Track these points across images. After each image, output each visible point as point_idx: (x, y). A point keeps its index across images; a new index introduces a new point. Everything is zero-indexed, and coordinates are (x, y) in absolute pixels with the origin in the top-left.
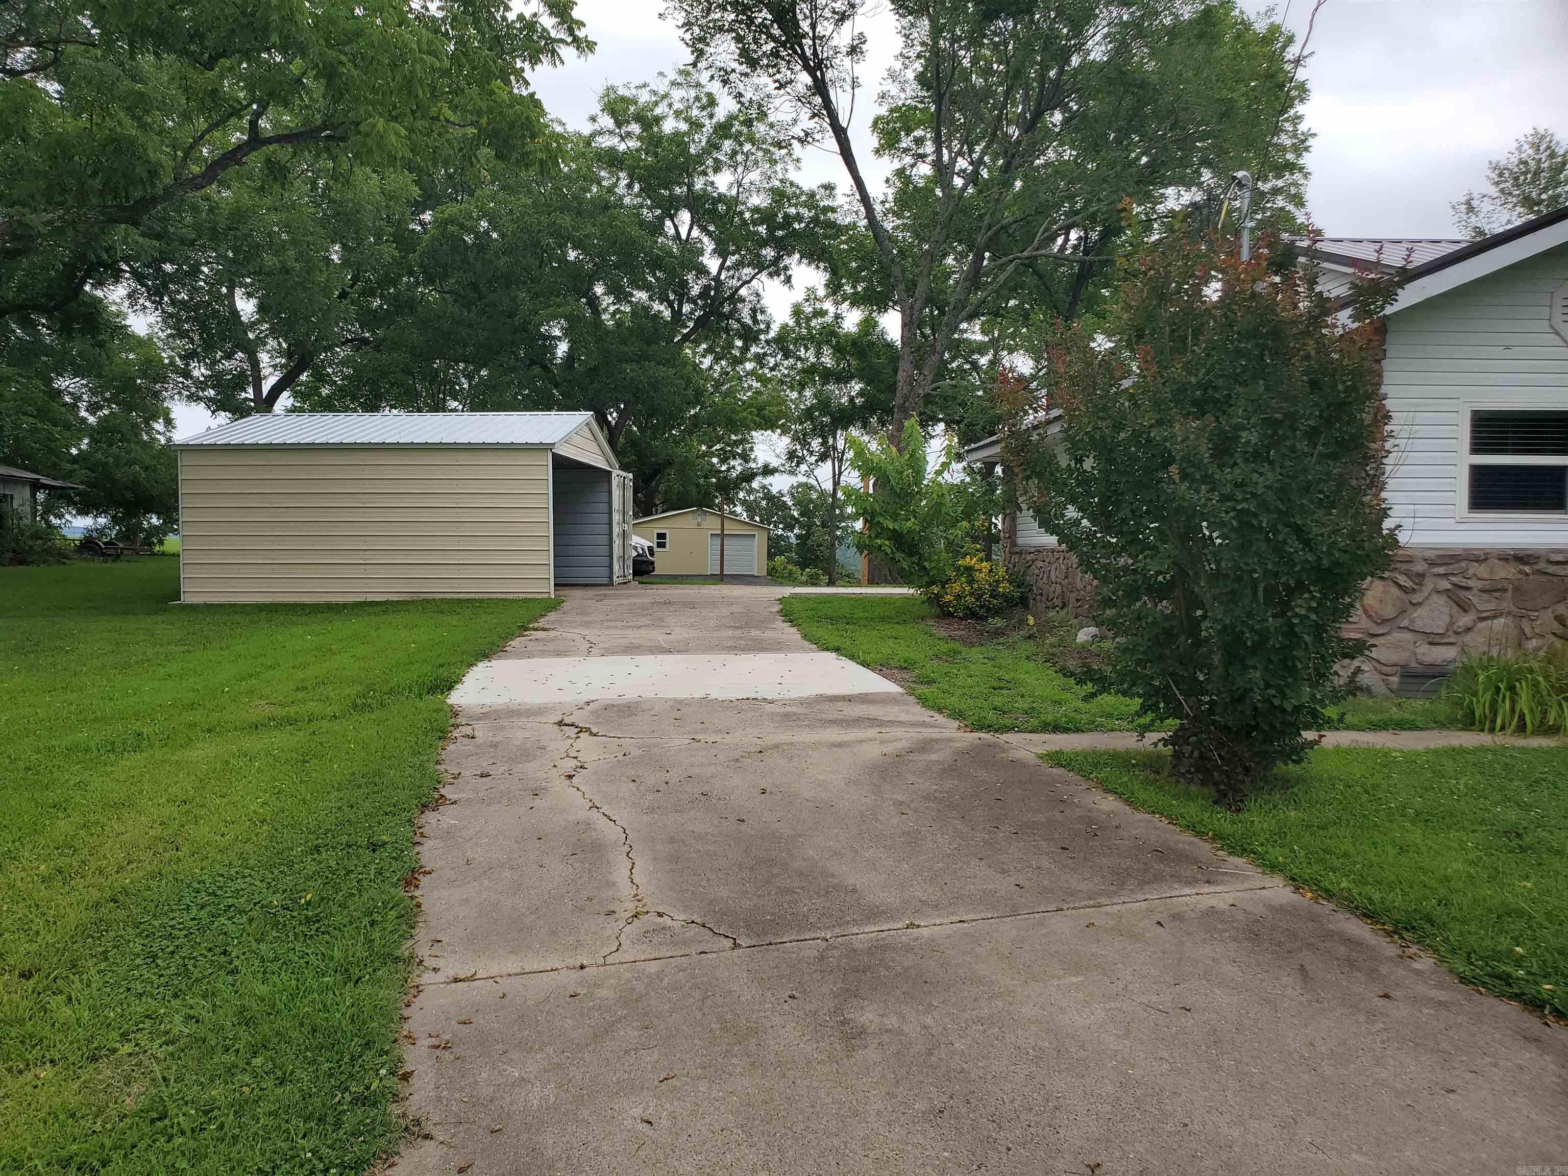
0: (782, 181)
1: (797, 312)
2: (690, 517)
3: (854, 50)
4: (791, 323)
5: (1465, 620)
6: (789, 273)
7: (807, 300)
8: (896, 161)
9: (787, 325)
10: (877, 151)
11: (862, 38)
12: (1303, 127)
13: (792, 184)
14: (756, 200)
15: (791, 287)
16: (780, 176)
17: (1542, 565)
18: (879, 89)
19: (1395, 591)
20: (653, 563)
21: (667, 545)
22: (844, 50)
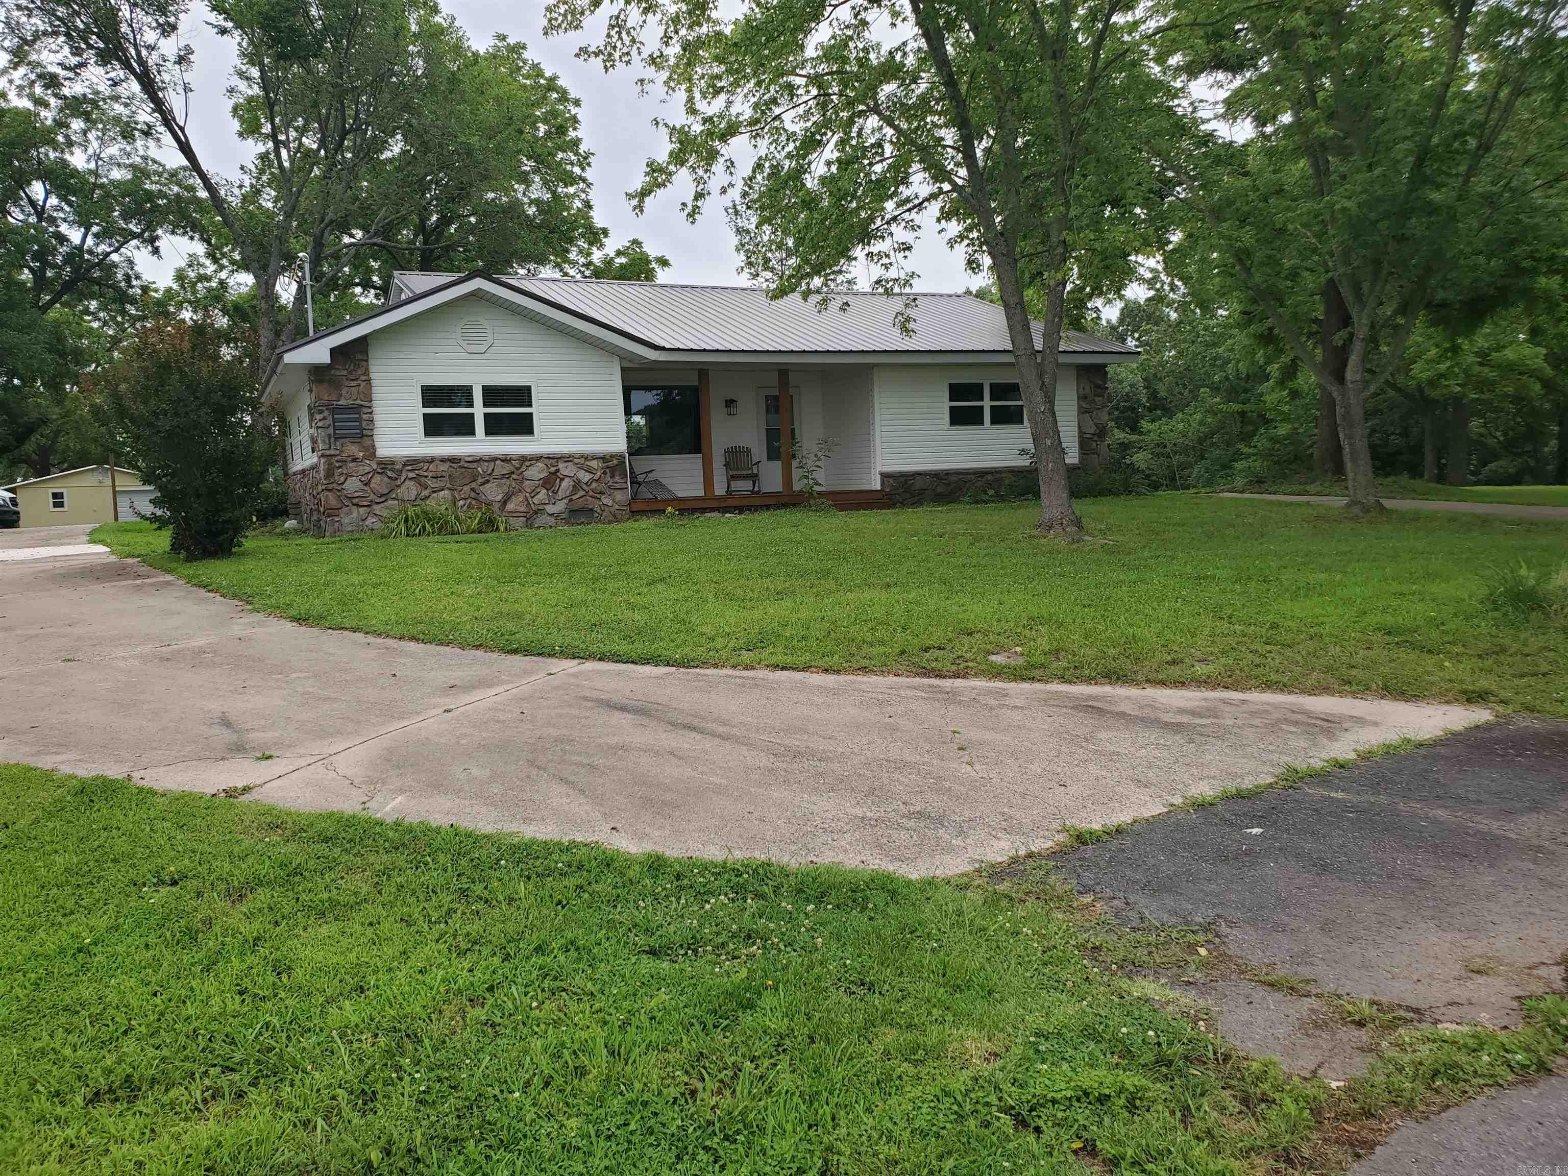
0: (142, 157)
1: (180, 276)
2: (89, 476)
3: (182, 60)
4: (175, 287)
5: (425, 493)
6: (157, 244)
7: (190, 266)
8: (260, 144)
9: (171, 288)
10: (241, 134)
11: (189, 50)
12: (583, 148)
13: (155, 161)
14: (117, 174)
15: (160, 257)
16: (141, 153)
17: (462, 463)
18: (227, 84)
19: (386, 479)
20: (18, 513)
21: (66, 504)
22: (173, 59)
